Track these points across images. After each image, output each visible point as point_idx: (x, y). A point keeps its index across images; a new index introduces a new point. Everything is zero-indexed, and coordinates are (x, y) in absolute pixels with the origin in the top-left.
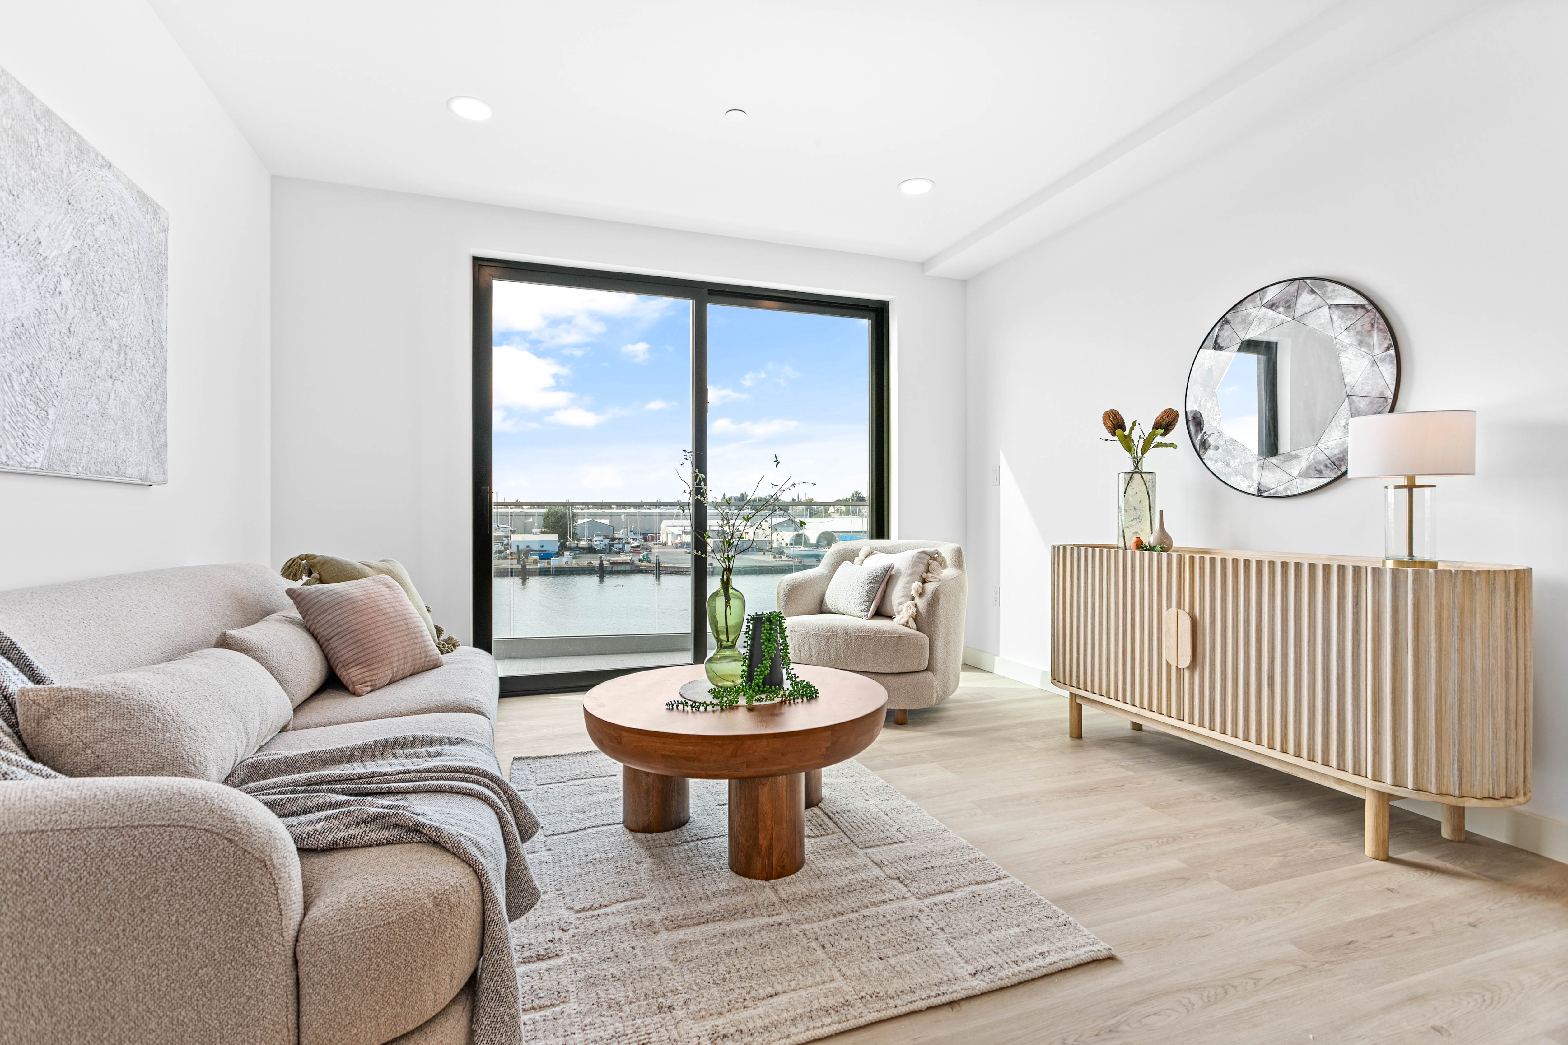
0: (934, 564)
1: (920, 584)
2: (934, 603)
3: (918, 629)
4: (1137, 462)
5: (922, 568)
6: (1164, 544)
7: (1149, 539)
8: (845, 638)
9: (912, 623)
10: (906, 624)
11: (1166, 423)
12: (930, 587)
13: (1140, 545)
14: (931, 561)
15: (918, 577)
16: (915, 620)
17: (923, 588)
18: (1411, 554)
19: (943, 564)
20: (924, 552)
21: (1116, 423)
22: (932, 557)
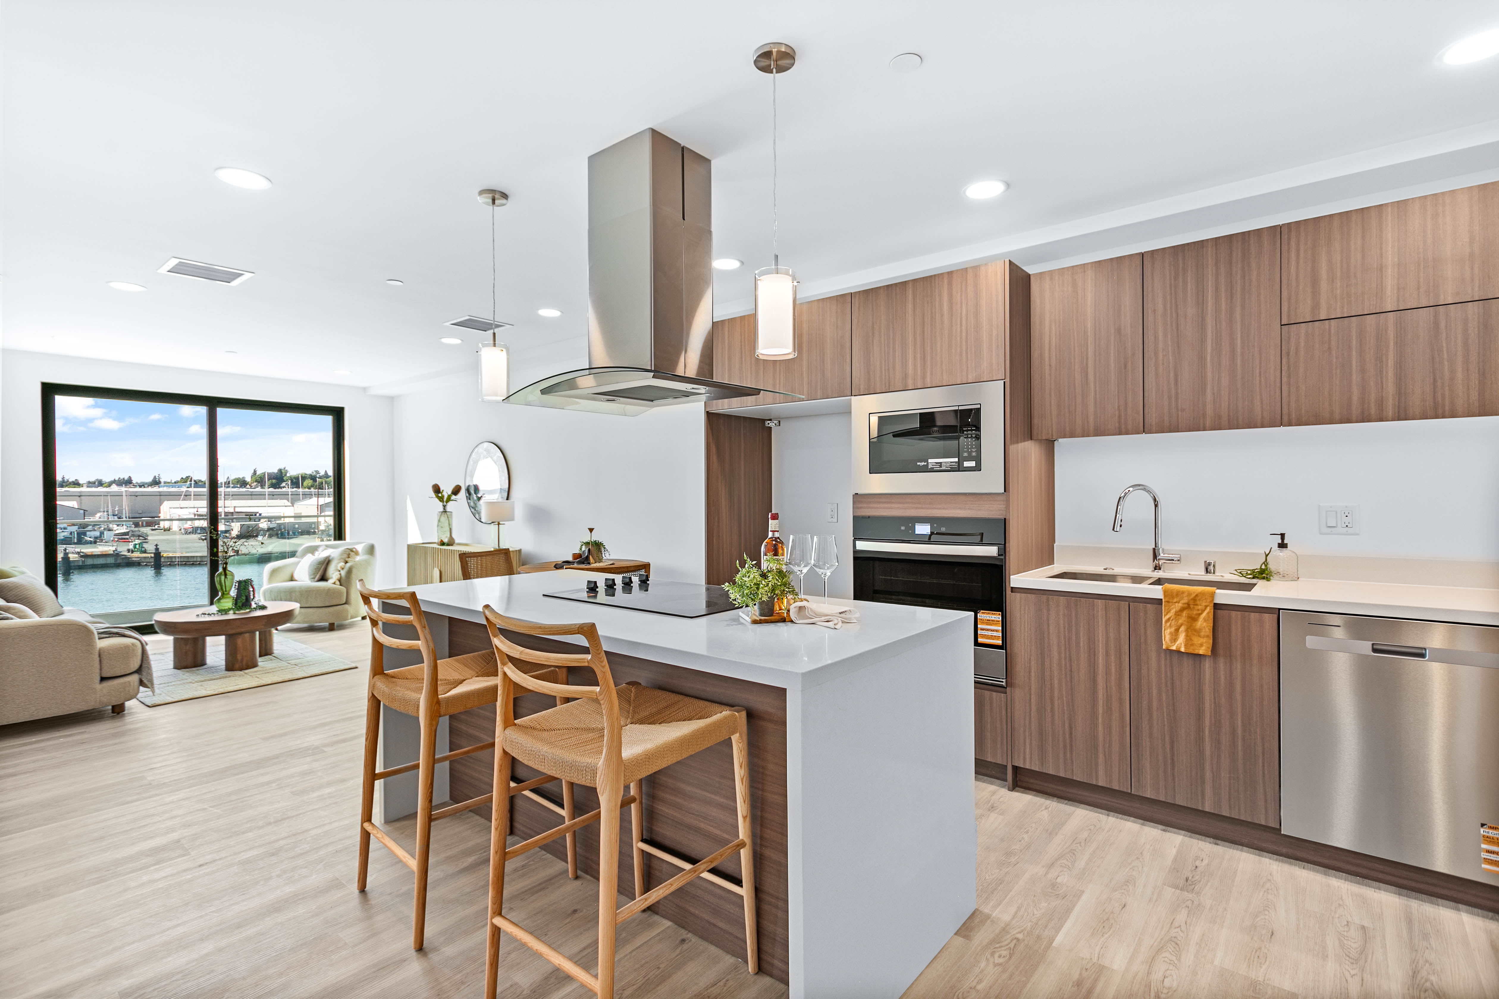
0: (352, 553)
1: (343, 564)
2: (349, 572)
3: (341, 585)
4: (444, 506)
5: (345, 556)
6: (451, 543)
7: (446, 540)
8: (300, 592)
9: (338, 583)
10: (334, 583)
11: (456, 491)
12: (348, 565)
13: (442, 543)
14: (351, 553)
15: (343, 560)
16: (340, 581)
17: (345, 566)
18: (499, 546)
19: (356, 554)
20: (347, 549)
21: (437, 490)
22: (351, 550)
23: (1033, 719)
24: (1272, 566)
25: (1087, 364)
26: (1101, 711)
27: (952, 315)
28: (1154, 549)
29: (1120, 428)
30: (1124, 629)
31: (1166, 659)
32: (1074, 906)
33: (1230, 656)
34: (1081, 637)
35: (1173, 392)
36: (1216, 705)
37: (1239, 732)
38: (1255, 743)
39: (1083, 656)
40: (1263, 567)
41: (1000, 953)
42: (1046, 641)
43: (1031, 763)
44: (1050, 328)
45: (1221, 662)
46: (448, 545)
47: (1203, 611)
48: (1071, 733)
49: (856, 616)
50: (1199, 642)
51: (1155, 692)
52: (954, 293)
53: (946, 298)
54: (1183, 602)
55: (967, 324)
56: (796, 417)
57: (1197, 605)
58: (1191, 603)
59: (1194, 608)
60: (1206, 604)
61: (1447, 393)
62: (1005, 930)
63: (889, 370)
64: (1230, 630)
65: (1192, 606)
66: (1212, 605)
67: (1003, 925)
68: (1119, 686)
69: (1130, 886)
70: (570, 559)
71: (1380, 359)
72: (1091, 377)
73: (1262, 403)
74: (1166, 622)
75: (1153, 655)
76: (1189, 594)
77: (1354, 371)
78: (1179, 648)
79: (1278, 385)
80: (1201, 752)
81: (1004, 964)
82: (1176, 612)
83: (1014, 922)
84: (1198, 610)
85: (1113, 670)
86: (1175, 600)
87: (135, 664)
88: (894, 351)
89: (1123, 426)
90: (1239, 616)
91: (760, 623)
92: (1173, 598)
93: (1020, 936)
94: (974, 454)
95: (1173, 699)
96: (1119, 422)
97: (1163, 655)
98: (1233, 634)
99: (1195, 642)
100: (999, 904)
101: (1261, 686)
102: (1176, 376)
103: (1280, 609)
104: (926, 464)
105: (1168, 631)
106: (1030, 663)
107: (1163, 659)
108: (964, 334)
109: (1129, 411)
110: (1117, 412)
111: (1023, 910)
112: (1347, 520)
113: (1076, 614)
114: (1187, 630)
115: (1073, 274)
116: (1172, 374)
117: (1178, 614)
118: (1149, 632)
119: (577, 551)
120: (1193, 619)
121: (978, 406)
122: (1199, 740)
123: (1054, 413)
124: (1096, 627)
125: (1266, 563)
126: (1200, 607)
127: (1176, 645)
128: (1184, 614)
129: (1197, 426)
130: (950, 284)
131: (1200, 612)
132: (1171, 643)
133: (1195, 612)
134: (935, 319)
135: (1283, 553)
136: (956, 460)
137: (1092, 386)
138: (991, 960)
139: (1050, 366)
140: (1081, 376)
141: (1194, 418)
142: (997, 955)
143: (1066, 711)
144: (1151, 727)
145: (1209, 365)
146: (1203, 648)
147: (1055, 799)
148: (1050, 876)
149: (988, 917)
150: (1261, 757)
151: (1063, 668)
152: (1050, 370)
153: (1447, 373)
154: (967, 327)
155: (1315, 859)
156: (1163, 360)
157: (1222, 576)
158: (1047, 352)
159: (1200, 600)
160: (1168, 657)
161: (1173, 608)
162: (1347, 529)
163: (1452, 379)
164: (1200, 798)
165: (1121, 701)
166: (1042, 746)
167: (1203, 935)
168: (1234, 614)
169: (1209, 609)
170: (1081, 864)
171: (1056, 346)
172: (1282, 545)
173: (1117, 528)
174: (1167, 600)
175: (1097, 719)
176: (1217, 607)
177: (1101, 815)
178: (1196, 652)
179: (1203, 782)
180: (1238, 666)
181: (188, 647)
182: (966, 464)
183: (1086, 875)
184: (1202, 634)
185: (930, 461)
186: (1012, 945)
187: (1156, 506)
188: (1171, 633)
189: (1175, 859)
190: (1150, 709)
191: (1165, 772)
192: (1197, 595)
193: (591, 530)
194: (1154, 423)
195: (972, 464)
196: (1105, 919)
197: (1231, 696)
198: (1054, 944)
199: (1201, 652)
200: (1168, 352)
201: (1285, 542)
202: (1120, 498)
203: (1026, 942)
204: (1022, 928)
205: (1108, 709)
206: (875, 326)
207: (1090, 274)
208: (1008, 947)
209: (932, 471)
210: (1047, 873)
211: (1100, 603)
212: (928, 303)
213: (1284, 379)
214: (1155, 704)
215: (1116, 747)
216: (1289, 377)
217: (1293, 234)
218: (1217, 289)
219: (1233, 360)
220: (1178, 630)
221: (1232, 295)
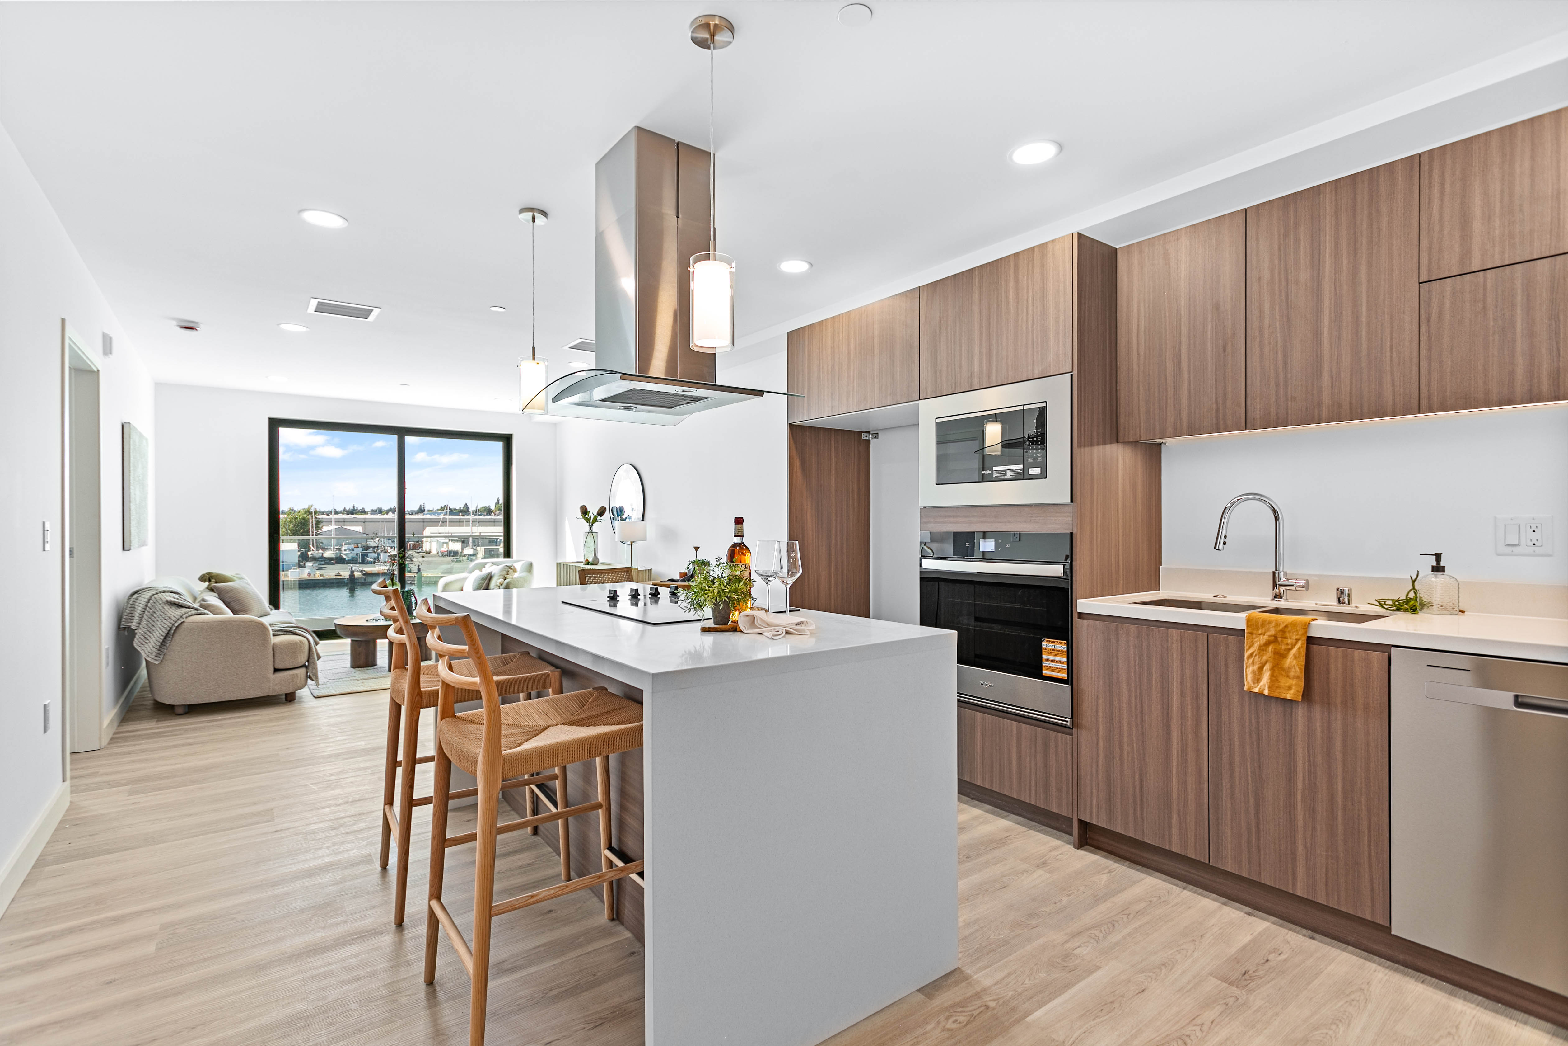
0: (511, 571)
1: (503, 580)
4: (591, 527)
5: (505, 573)
6: (595, 562)
7: (590, 560)
11: (601, 512)
12: (506, 581)
13: (588, 563)
14: (509, 570)
15: (502, 577)
18: (631, 563)
19: (515, 571)
20: (511, 565)
21: (584, 511)
22: (510, 568)
23: (1100, 767)
24: (1423, 595)
25: (1180, 350)
26: (1175, 762)
27: (1018, 303)
28: (1274, 573)
29: (1217, 424)
30: (1202, 665)
31: (1250, 704)
32: (1079, 982)
33: (1329, 704)
34: (1154, 673)
35: (1281, 377)
36: (1312, 764)
37: (1339, 799)
38: (1359, 816)
39: (1156, 696)
40: (1412, 595)
41: (957, 1018)
42: (1115, 675)
43: (1098, 818)
44: (1139, 310)
45: (1317, 710)
46: (592, 564)
47: (1293, 646)
48: (1141, 787)
49: (811, 628)
50: (1287, 684)
51: (1237, 743)
52: (1020, 277)
53: (1012, 284)
54: (1268, 634)
55: (1033, 311)
56: (891, 428)
57: (1286, 638)
58: (1279, 635)
59: (1282, 641)
60: (1297, 637)
62: (978, 995)
63: (955, 369)
64: (1328, 671)
65: (1279, 639)
66: (1305, 638)
67: (978, 989)
68: (1196, 734)
69: (1163, 971)
70: (677, 577)
72: (1184, 365)
73: (1393, 385)
74: (1248, 658)
75: (1236, 698)
76: (1277, 625)
77: (1519, 335)
78: (1263, 691)
79: (1415, 360)
80: (1292, 820)
81: (954, 1030)
82: (1260, 646)
83: (993, 988)
84: (1287, 644)
85: (1189, 714)
86: (1260, 632)
87: (302, 659)
88: (960, 347)
89: (1221, 422)
90: (1340, 654)
91: (709, 631)
92: (1258, 629)
93: (992, 1004)
94: (1039, 460)
95: (1259, 754)
96: (1217, 418)
97: (1247, 698)
98: (1332, 676)
99: (1282, 684)
100: (987, 967)
101: (1367, 744)
102: (1285, 357)
103: (1390, 646)
104: (990, 472)
105: (1251, 669)
106: (1097, 701)
107: (1247, 704)
108: (1030, 323)
109: (1229, 403)
110: (1214, 406)
111: (1013, 977)
112: (1534, 536)
113: (1148, 646)
114: (1272, 669)
115: (1164, 244)
116: (1280, 355)
117: (1263, 648)
118: (1230, 670)
119: (684, 570)
120: (1280, 656)
121: (1044, 405)
122: (1290, 806)
123: (1143, 410)
124: (1170, 661)
125: (1413, 590)
126: (1289, 641)
127: (1259, 686)
128: (1270, 648)
129: (1311, 417)
130: (1016, 267)
131: (1290, 647)
132: (1254, 684)
133: (1283, 647)
134: (1001, 308)
135: (1439, 579)
136: (1021, 467)
137: (1185, 375)
138: (943, 1024)
139: (1138, 354)
140: (1174, 364)
141: (1307, 408)
142: (951, 1020)
143: (1136, 760)
144: (1232, 786)
145: (1326, 341)
146: (1292, 692)
147: (1127, 863)
148: (1069, 945)
149: (967, 978)
150: (1366, 833)
151: (1133, 709)
152: (1139, 359)
154: (1033, 315)
155: (1442, 973)
156: (1270, 339)
157: (1356, 607)
158: (1135, 338)
159: (1289, 632)
160: (1253, 701)
161: (1257, 641)
162: (1534, 548)
164: (1290, 878)
165: (1198, 751)
166: (1110, 799)
167: (1227, 1039)
168: (1333, 650)
169: (1301, 644)
170: (1115, 938)
171: (1145, 331)
172: (1438, 569)
173: (1221, 546)
174: (1250, 631)
175: (1171, 771)
176: (1311, 640)
177: (1174, 887)
178: (1283, 696)
179: (1294, 859)
180: (1337, 715)
181: (361, 649)
182: (1032, 471)
183: (1115, 950)
184: (1292, 674)
185: (995, 468)
186: (975, 1013)
188: (1253, 672)
189: (1244, 948)
190: (1231, 764)
191: (1249, 843)
192: (1286, 626)
193: (697, 549)
194: (1258, 416)
195: (1038, 471)
196: (1108, 1001)
197: (1329, 753)
198: (1027, 1019)
199: (1289, 697)
200: (1276, 328)
201: (1442, 564)
202: (1226, 508)
203: (995, 1012)
204: (1000, 996)
205: (1184, 761)
206: (942, 322)
207: (1185, 241)
208: (971, 1013)
209: (997, 480)
210: (1067, 942)
211: (1174, 633)
212: (994, 291)
213: (1423, 353)
214: (1237, 758)
215: (1191, 807)
216: (1430, 349)
217: (1436, 164)
218: (1337, 245)
219: (1356, 332)
220: (1261, 669)
221: (1355, 251)
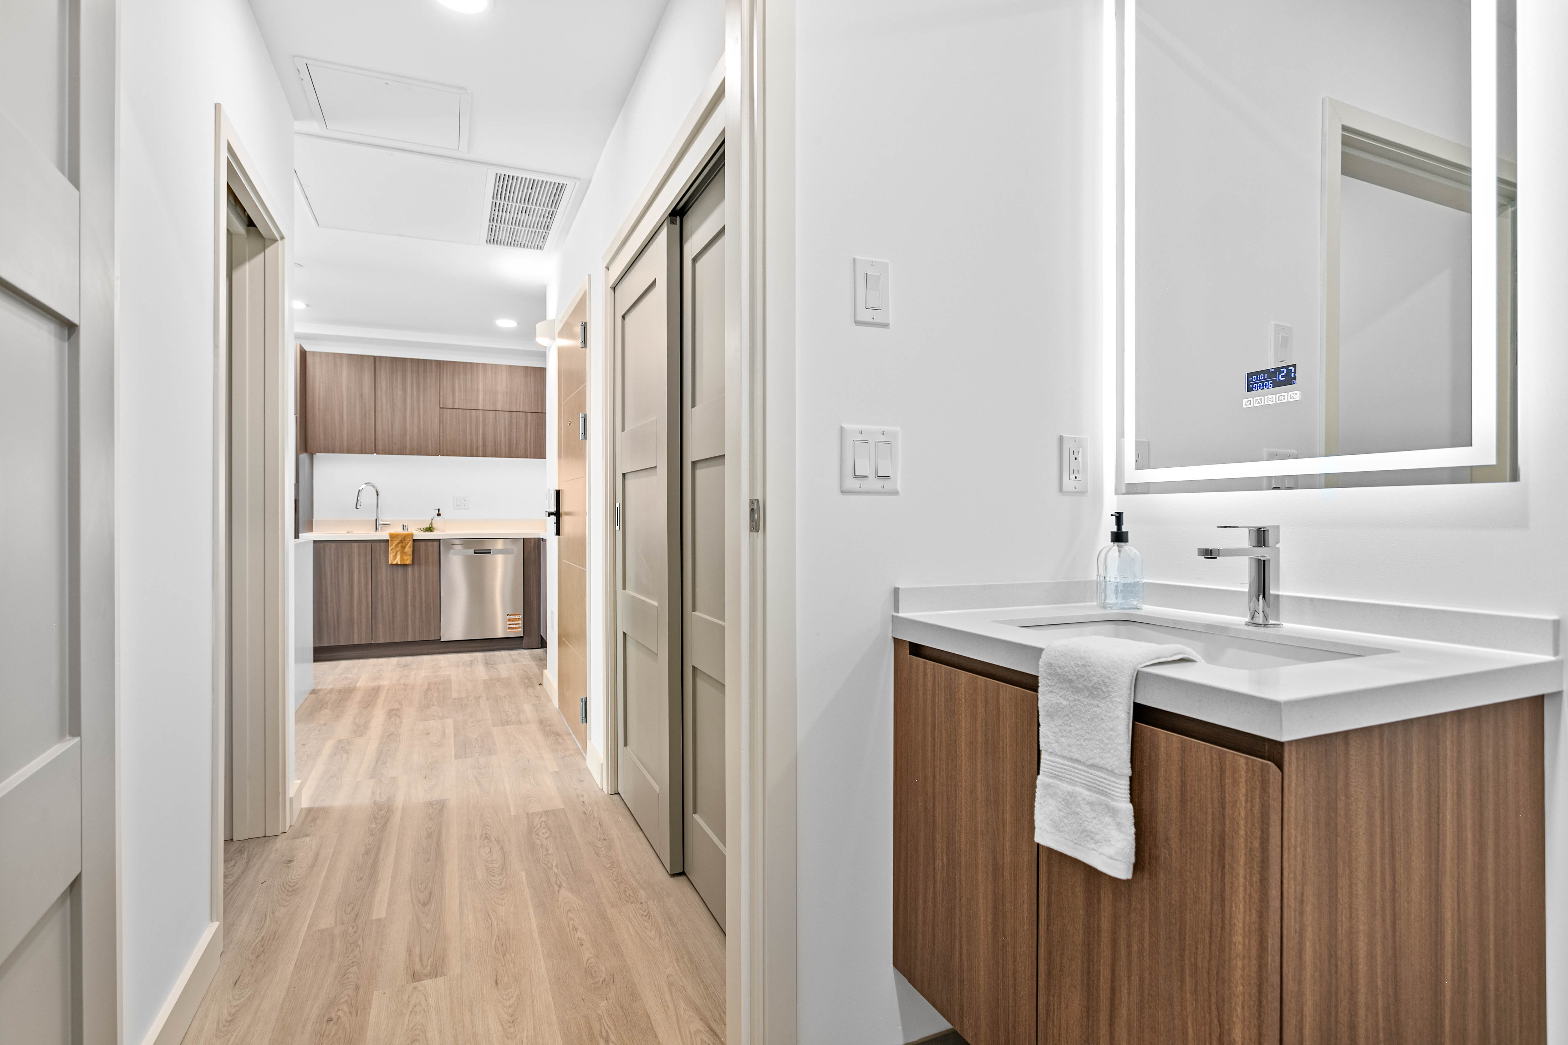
24: (434, 525)
25: (342, 411)
26: (356, 603)
28: (376, 519)
30: (369, 558)
31: (390, 570)
32: (361, 678)
33: (420, 564)
34: (345, 564)
35: (390, 433)
36: (414, 588)
37: (424, 599)
38: (430, 603)
39: (346, 575)
40: (430, 526)
42: (323, 569)
45: (416, 567)
47: (408, 543)
48: (338, 619)
50: (406, 559)
51: (384, 587)
54: (399, 539)
57: (405, 541)
58: (403, 539)
60: (409, 540)
61: (499, 447)
64: (420, 551)
65: (403, 541)
66: (412, 540)
68: (366, 588)
69: (381, 671)
71: (477, 430)
72: (345, 419)
73: (432, 444)
74: (391, 550)
75: (384, 568)
76: (402, 536)
77: (468, 434)
78: (397, 563)
79: (439, 436)
80: (406, 614)
82: (395, 545)
85: (363, 580)
86: (395, 539)
89: (363, 449)
90: (424, 544)
92: (394, 538)
95: (393, 590)
96: (362, 447)
97: (388, 568)
98: (421, 553)
99: (404, 559)
101: (433, 576)
102: (392, 425)
103: (440, 539)
105: (392, 555)
109: (367, 441)
110: (360, 442)
112: (465, 503)
113: (342, 552)
114: (401, 553)
115: (334, 358)
116: (390, 424)
117: (397, 546)
118: (381, 557)
120: (404, 548)
122: (406, 607)
123: (322, 437)
124: (353, 559)
125: (431, 524)
126: (407, 542)
127: (395, 561)
128: (400, 545)
129: (402, 452)
132: (393, 561)
133: (404, 544)
135: (439, 518)
137: (346, 425)
140: (339, 417)
141: (401, 448)
143: (335, 608)
144: (382, 607)
145: (408, 422)
146: (408, 561)
150: (433, 609)
151: (334, 584)
152: (319, 411)
153: (499, 439)
155: (452, 649)
156: (385, 414)
157: (411, 531)
158: (317, 400)
159: (406, 538)
160: (391, 568)
161: (393, 543)
162: (465, 507)
163: (501, 442)
164: (406, 636)
165: (367, 596)
168: (422, 543)
169: (411, 542)
171: (323, 398)
172: (439, 515)
173: (358, 507)
174: (391, 539)
175: (354, 608)
176: (414, 541)
178: (405, 563)
179: (407, 628)
180: (423, 568)
184: (408, 554)
187: (377, 495)
188: (393, 556)
189: (399, 663)
190: (382, 597)
191: (389, 629)
192: (405, 536)
194: (381, 449)
196: (374, 678)
197: (420, 583)
199: (407, 563)
200: (388, 410)
202: (360, 490)
204: (342, 687)
205: (360, 602)
207: (345, 360)
211: (355, 545)
213: (441, 434)
214: (385, 594)
215: (364, 621)
216: (443, 433)
217: (445, 366)
218: (412, 384)
219: (419, 421)
220: (396, 554)
221: (419, 388)
